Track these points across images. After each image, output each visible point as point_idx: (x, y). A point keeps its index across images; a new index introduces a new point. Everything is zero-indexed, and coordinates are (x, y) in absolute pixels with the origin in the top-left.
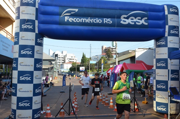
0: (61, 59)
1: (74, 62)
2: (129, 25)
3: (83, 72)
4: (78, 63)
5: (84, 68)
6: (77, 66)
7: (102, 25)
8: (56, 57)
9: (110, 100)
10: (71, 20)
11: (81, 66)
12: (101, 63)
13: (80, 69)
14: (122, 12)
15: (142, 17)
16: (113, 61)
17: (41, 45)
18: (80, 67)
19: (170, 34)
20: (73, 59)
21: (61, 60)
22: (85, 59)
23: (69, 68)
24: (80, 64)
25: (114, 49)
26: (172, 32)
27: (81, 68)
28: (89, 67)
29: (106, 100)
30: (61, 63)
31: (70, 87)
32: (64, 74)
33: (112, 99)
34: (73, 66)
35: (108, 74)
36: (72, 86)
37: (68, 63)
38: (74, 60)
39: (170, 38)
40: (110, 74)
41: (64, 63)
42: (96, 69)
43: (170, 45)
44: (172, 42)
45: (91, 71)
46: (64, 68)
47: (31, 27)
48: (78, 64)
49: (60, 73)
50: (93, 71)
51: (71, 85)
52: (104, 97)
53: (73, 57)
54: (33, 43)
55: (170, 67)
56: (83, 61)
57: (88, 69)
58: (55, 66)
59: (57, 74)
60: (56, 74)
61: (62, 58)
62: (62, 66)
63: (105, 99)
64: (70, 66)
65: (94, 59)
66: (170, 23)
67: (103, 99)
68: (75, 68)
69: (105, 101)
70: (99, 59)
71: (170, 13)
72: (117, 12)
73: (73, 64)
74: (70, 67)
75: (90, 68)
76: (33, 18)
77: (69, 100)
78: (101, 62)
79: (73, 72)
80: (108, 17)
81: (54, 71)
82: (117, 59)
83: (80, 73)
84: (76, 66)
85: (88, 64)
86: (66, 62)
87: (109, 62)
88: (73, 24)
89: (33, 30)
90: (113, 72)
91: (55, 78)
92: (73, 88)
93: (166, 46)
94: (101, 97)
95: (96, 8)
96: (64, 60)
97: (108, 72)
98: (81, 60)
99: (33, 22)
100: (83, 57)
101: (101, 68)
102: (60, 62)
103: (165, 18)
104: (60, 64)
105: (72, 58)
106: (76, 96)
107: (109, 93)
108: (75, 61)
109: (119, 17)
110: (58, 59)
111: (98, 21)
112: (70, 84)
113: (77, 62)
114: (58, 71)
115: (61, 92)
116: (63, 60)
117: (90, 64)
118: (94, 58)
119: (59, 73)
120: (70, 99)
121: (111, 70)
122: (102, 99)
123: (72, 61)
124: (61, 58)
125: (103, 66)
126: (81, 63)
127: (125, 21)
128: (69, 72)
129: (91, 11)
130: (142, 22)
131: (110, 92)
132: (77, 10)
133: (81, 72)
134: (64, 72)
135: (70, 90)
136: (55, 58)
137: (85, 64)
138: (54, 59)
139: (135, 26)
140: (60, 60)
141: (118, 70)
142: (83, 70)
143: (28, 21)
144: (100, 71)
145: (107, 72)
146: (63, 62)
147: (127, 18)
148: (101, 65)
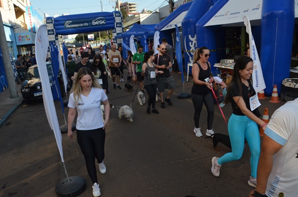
2: (96, 25)
3: (92, 40)
7: (84, 26)
10: (69, 26)
14: (92, 19)
15: (102, 20)
17: (57, 39)
19: (117, 27)
25: (132, 4)
26: (118, 25)
32: (69, 45)
39: (117, 29)
43: (117, 32)
44: (119, 30)
47: (52, 33)
50: (104, 38)
54: (54, 39)
55: (118, 42)
66: (117, 21)
71: (116, 16)
72: (90, 19)
76: (53, 28)
80: (86, 23)
83: (89, 43)
88: (70, 28)
89: (54, 34)
93: (115, 32)
95: (80, 19)
99: (53, 30)
103: (114, 19)
109: (91, 22)
111: (82, 25)
127: (94, 23)
129: (77, 21)
130: (103, 22)
132: (71, 21)
139: (99, 25)
143: (51, 30)
147: (95, 21)
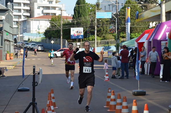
0: (22, 7)
1: (55, 14)
4: (67, 18)
5: (81, 29)
6: (64, 25)
8: (9, 4)
9: (132, 107)
11: (73, 25)
12: (125, 18)
13: (72, 33)
16: (155, 11)
18: (72, 29)
20: (54, 8)
21: (22, 11)
22: (84, 7)
23: (43, 31)
24: (70, 20)
27: (74, 31)
28: (94, 29)
29: (123, 107)
30: (23, 19)
31: (34, 76)
33: (136, 105)
34: (52, 26)
35: (141, 45)
36: (39, 74)
37: (39, 18)
38: (57, 9)
40: (146, 45)
41: (30, 17)
42: (112, 32)
45: (99, 38)
46: (30, 31)
48: (66, 21)
49: (20, 44)
51: (37, 70)
52: (119, 101)
53: (54, 3)
56: (79, 13)
57: (93, 33)
58: (6, 27)
59: (12, 48)
60: (10, 47)
61: (25, 4)
62: (25, 26)
63: (121, 104)
64: (45, 25)
65: (107, 7)
67: (118, 104)
68: (58, 31)
69: (121, 110)
70: (121, 7)
73: (54, 19)
74: (46, 28)
75: (98, 31)
77: (32, 107)
78: (124, 15)
79: (52, 42)
81: (5, 40)
82: (164, 6)
84: (60, 26)
85: (92, 21)
86: (36, 15)
87: (147, 14)
90: (151, 39)
91: (8, 58)
92: (39, 79)
94: (114, 100)
96: (31, 11)
97: (140, 41)
98: (75, 10)
100: (78, 3)
101: (124, 30)
102: (20, 16)
104: (20, 20)
105: (50, 5)
106: (53, 98)
107: (135, 91)
108: (58, 13)
110: (14, 7)
112: (34, 70)
113: (65, 14)
114: (15, 40)
115: (19, 90)
116: (27, 11)
117: (98, 20)
118: (107, 4)
119: (18, 44)
120: (33, 104)
121: (146, 35)
122: (115, 106)
123: (51, 11)
124: (22, 5)
125: (129, 24)
126: (73, 18)
128: (43, 40)
131: (139, 90)
133: (75, 40)
134: (32, 42)
135: (34, 84)
136: (6, 5)
137: (83, 19)
138: (4, 7)
140: (20, 10)
141: (165, 34)
142: (78, 36)
144: (123, 37)
145: (137, 41)
146: (29, 14)
148: (126, 21)
